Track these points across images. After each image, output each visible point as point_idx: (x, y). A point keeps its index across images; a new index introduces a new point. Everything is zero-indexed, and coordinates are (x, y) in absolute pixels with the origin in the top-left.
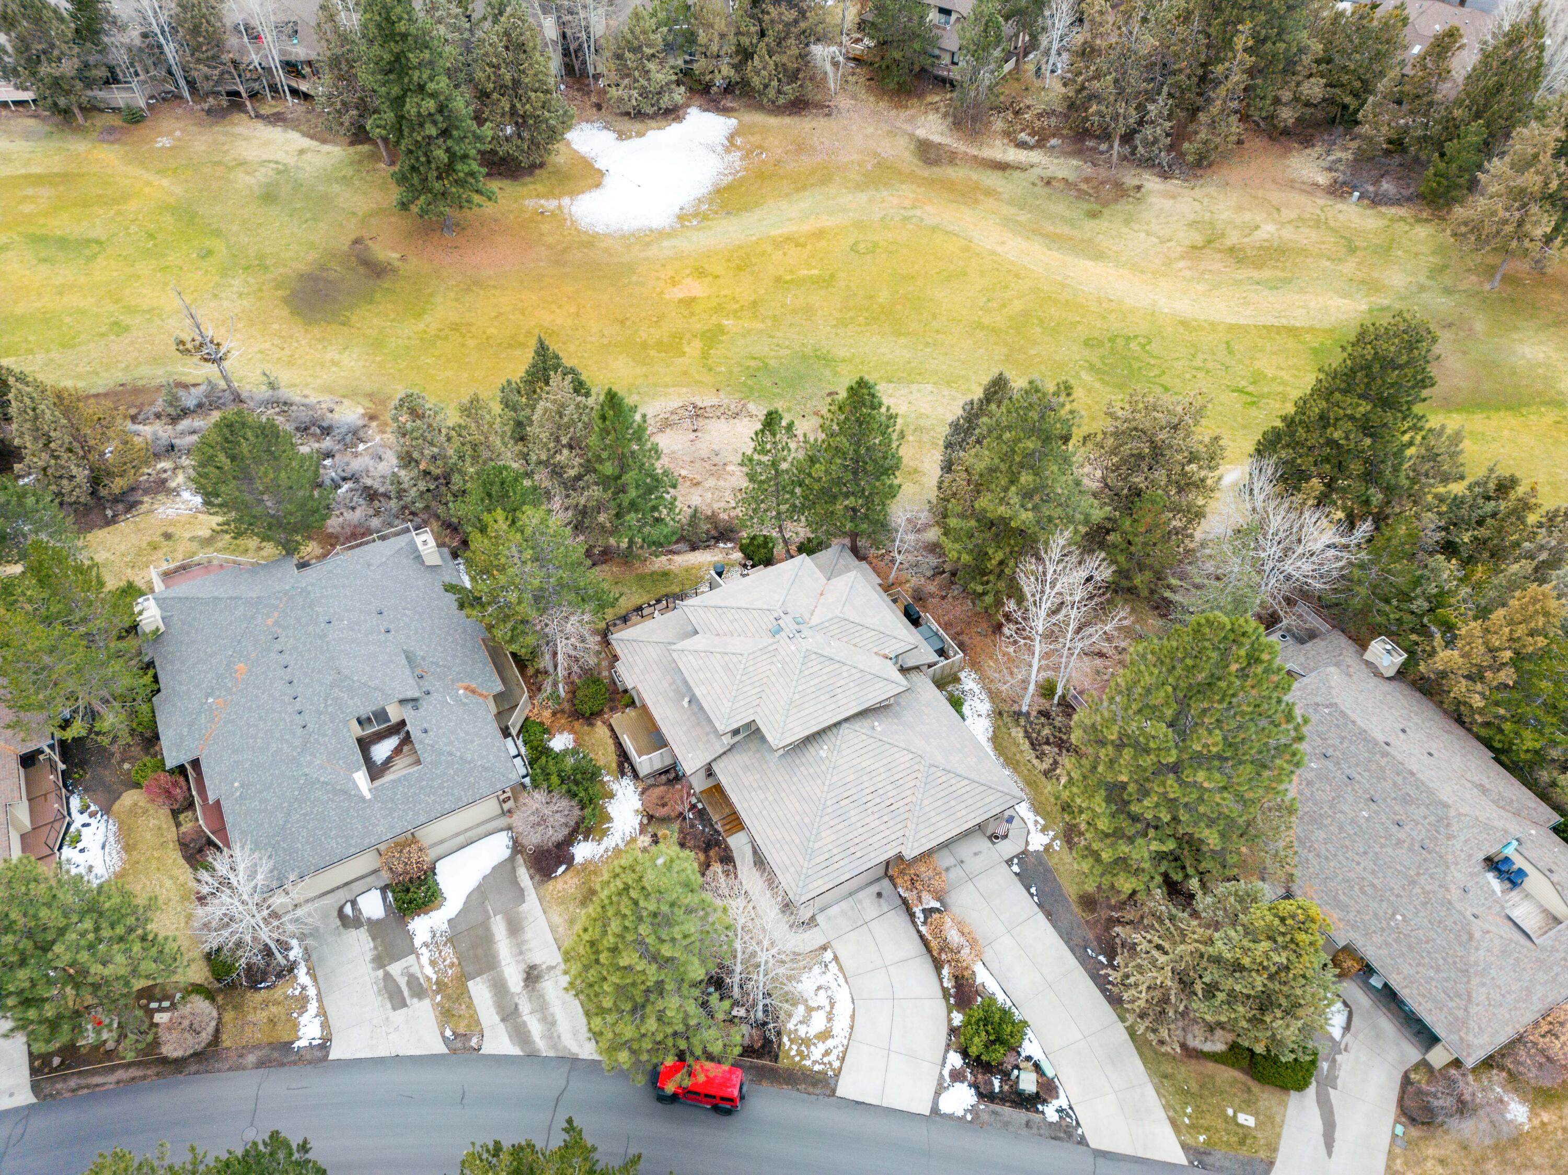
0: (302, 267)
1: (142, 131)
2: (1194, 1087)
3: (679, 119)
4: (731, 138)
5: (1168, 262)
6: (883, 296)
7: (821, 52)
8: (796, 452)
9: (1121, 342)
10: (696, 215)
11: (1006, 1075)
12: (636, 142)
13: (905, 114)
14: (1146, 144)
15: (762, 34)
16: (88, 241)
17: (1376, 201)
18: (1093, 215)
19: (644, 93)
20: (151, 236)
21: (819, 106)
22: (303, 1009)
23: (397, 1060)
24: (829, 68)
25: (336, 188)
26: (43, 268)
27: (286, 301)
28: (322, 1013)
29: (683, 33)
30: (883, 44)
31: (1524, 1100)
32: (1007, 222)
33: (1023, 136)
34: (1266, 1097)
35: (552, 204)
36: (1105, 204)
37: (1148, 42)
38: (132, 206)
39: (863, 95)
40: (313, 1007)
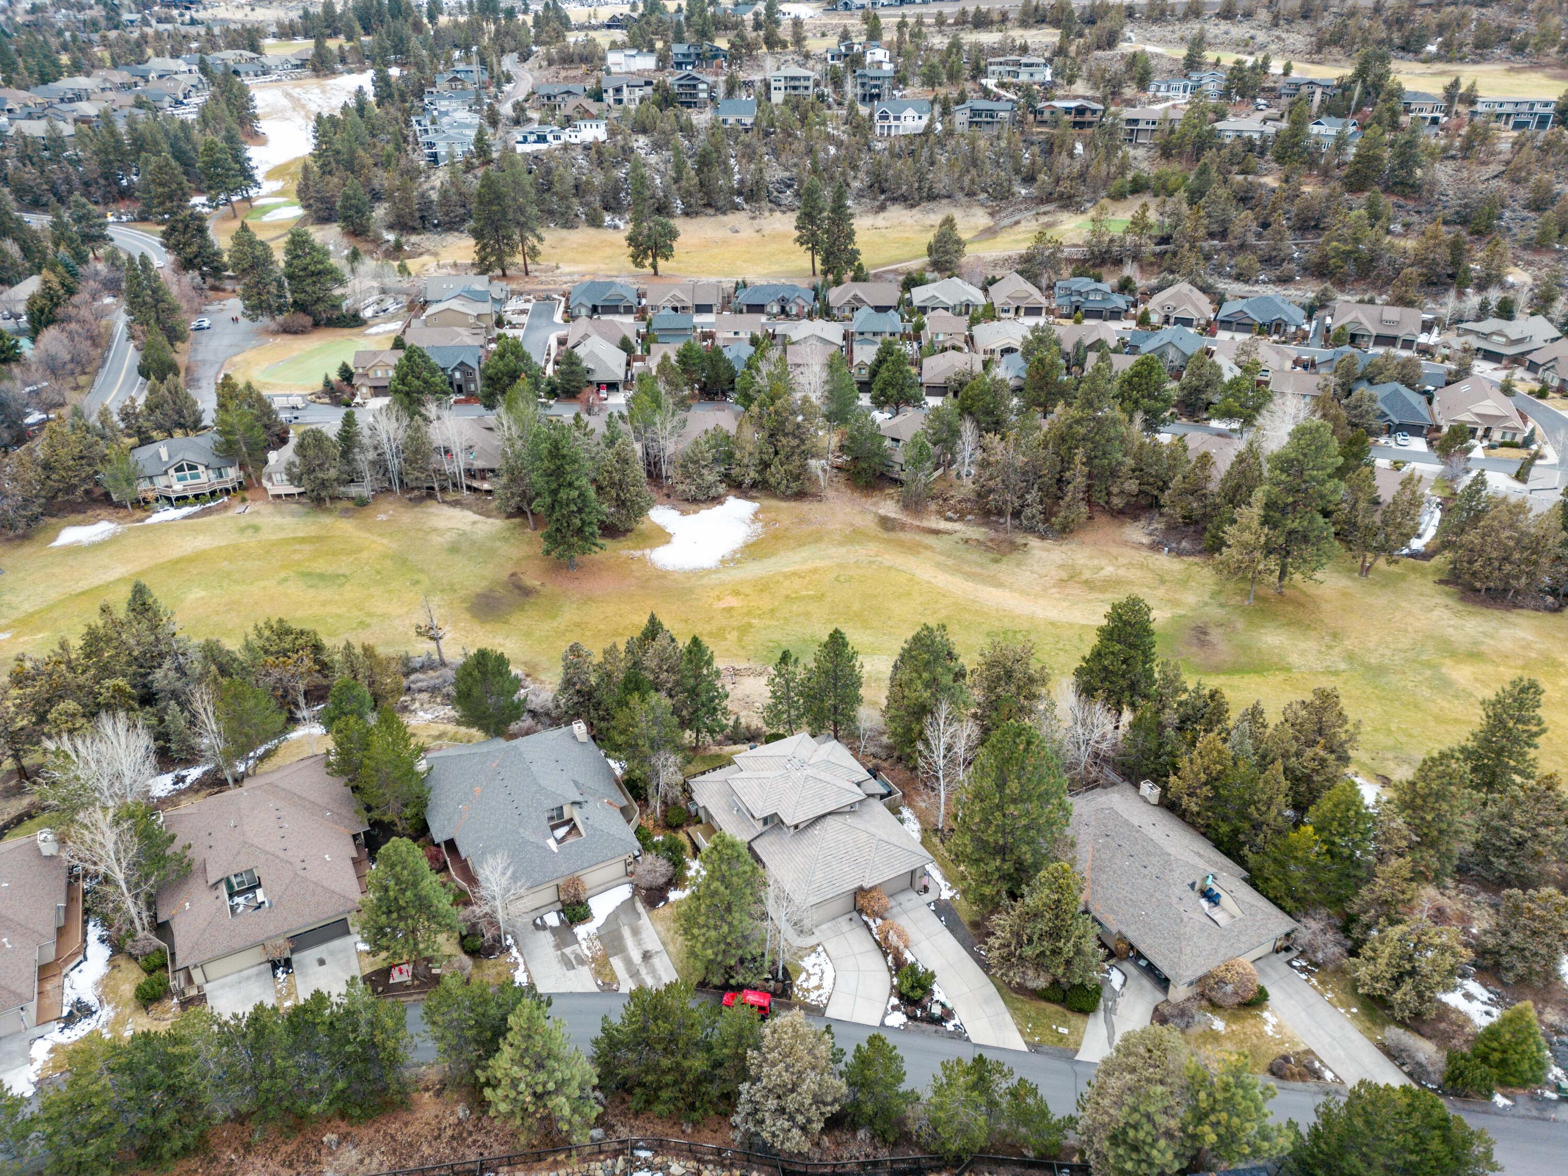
0: (479, 590)
1: (368, 510)
2: (1033, 1014)
3: (721, 503)
4: (756, 514)
5: (1045, 589)
6: (856, 607)
7: (814, 464)
8: (800, 674)
9: (1010, 634)
10: (733, 560)
11: (924, 1008)
12: (692, 518)
13: (870, 501)
14: (1028, 519)
15: (776, 453)
16: (338, 576)
17: (1180, 553)
18: (996, 561)
19: (699, 487)
20: (378, 572)
21: (814, 495)
22: (516, 969)
23: (571, 994)
24: (820, 473)
25: (498, 544)
26: (311, 592)
27: (468, 610)
28: (527, 970)
29: (725, 452)
30: (856, 459)
31: (1222, 1019)
32: (938, 565)
33: (949, 514)
34: (1075, 1019)
35: (638, 553)
36: (1004, 555)
37: (1021, 459)
38: (365, 555)
39: (843, 488)
40: (522, 968)
